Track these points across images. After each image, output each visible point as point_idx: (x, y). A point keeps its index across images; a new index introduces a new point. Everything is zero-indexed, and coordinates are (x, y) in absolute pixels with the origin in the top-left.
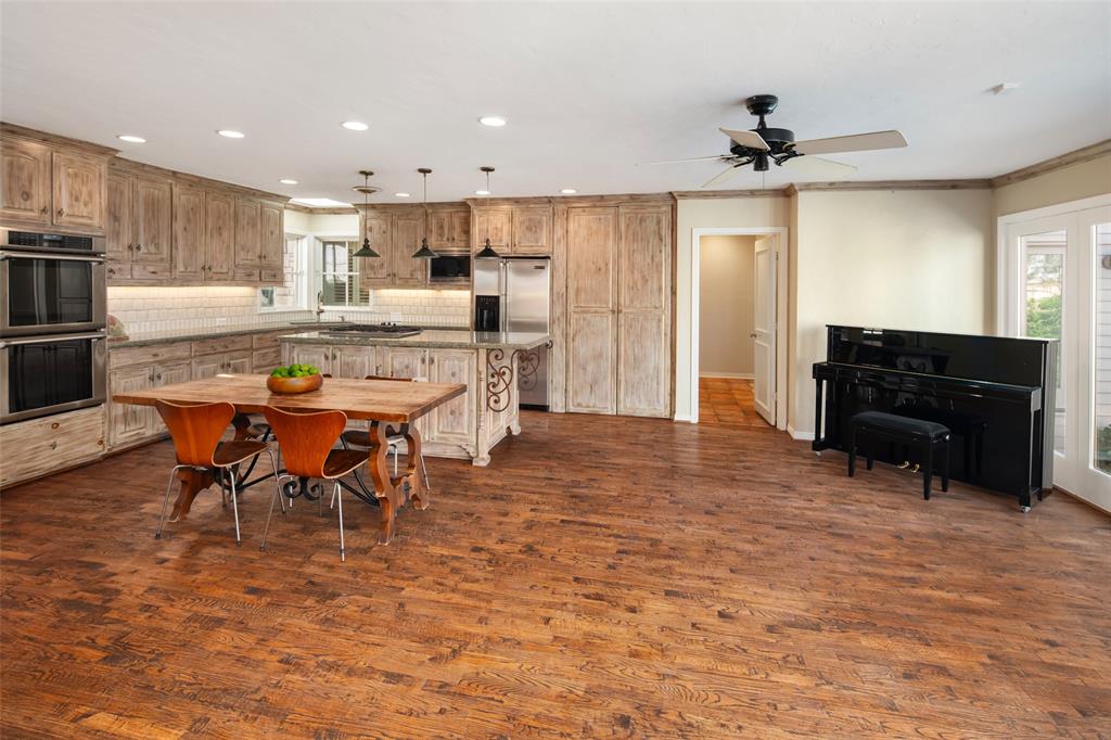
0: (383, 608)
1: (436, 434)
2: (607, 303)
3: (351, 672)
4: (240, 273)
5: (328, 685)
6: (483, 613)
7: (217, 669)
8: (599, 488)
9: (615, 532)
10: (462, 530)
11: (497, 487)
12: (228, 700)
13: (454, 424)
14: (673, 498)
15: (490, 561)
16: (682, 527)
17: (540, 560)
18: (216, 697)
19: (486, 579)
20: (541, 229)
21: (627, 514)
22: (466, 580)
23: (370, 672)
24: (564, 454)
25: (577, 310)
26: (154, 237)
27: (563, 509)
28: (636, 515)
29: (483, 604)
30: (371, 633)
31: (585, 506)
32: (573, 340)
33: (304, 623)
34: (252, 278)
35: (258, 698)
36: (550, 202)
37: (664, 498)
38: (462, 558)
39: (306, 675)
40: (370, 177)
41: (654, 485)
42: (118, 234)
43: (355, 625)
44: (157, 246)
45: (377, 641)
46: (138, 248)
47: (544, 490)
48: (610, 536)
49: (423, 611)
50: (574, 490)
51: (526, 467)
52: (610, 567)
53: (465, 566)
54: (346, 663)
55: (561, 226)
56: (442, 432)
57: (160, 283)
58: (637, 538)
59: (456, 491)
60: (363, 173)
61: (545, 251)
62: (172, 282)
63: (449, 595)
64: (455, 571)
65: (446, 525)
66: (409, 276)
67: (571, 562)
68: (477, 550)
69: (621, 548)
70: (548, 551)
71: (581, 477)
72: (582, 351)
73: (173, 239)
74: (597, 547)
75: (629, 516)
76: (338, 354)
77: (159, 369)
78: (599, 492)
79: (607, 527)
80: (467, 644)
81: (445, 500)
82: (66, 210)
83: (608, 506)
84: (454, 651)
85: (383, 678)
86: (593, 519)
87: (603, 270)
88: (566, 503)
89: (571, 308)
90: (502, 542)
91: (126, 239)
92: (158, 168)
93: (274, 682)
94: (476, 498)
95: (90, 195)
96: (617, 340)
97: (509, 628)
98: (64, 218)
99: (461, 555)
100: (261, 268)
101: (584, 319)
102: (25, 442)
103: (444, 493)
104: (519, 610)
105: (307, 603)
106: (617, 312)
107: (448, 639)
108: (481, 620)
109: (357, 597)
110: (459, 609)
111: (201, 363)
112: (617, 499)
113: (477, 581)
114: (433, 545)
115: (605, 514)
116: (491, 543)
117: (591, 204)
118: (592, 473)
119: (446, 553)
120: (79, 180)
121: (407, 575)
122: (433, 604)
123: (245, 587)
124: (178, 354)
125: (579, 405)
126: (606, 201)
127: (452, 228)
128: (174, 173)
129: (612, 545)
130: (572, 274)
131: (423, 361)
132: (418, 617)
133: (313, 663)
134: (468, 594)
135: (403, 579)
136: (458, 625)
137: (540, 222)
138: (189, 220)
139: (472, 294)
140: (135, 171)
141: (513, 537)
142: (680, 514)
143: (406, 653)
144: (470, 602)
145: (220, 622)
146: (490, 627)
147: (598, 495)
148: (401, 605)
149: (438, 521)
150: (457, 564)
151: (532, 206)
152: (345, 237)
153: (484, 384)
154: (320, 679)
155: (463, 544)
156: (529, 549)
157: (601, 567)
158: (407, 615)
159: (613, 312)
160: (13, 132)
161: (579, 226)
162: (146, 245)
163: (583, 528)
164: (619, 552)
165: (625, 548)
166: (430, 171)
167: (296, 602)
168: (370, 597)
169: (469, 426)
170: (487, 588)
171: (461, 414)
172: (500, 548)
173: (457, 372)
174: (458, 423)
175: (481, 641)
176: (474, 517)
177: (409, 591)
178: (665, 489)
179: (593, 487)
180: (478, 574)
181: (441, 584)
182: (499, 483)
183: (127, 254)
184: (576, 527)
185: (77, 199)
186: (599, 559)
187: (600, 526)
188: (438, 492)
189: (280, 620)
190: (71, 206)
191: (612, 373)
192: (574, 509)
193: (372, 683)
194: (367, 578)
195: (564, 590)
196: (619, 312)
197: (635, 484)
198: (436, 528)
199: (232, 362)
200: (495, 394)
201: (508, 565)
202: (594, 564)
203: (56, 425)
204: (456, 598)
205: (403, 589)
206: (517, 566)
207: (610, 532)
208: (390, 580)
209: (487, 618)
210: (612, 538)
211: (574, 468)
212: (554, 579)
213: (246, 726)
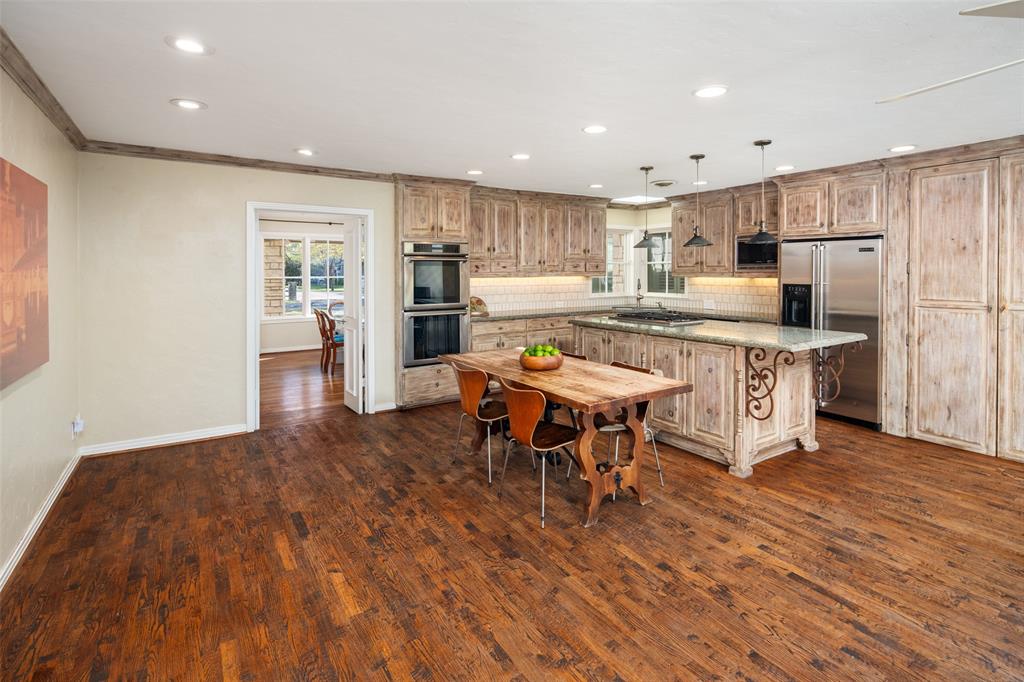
0: (541, 585)
1: (693, 430)
2: (977, 294)
3: (475, 630)
4: (568, 266)
5: (455, 631)
6: (618, 638)
7: (408, 576)
8: (881, 551)
9: (862, 620)
10: (664, 540)
11: (738, 506)
12: (396, 603)
13: (712, 424)
14: (1013, 611)
15: (667, 585)
16: (997, 662)
17: (726, 610)
18: (393, 597)
19: (649, 602)
20: (870, 201)
21: (902, 603)
22: (628, 594)
23: (486, 637)
24: (859, 491)
25: (924, 303)
26: (504, 242)
27: (805, 560)
28: (916, 609)
29: (625, 628)
30: (515, 603)
31: (840, 568)
32: (919, 344)
33: (479, 569)
34: (579, 269)
35: (411, 613)
36: (882, 166)
37: (995, 606)
38: (643, 569)
39: (448, 613)
40: (650, 172)
41: (988, 578)
42: (481, 240)
43: (509, 590)
44: (507, 247)
45: (514, 613)
46: (494, 250)
47: (798, 529)
48: (848, 622)
49: (569, 605)
50: (840, 542)
51: (793, 492)
52: (815, 663)
53: (638, 579)
54: (480, 619)
55: (900, 196)
56: (699, 430)
57: (509, 275)
58: (893, 644)
59: (690, 496)
60: (642, 169)
61: (875, 229)
62: (517, 274)
63: (603, 602)
64: (626, 580)
65: (654, 528)
66: (716, 264)
67: (763, 631)
68: (664, 567)
69: (855, 645)
70: (743, 602)
71: (863, 529)
72: (934, 359)
73: (518, 241)
74: (816, 629)
75: (902, 608)
76: (612, 338)
77: (504, 339)
78: (877, 556)
79: (854, 608)
80: (580, 661)
81: (670, 502)
82: (445, 227)
83: (878, 579)
84: (564, 661)
85: (492, 650)
86: (840, 589)
87: (970, 247)
88: (814, 554)
89: (916, 300)
90: (697, 569)
91: (487, 244)
92: (507, 190)
93: (428, 606)
94: (705, 512)
95: (459, 215)
96: (997, 349)
97: (632, 669)
98: (444, 233)
99: (644, 565)
100: (586, 261)
101: (936, 316)
102: (422, 379)
103: (676, 495)
104: (657, 654)
105: (493, 553)
106: (995, 309)
107: (568, 645)
108: (612, 645)
109: (529, 565)
110: (600, 620)
111: (534, 336)
112: (899, 577)
113: (638, 600)
114: (625, 543)
115: (865, 589)
116: (684, 568)
117: (949, 159)
118: (884, 528)
119: (631, 557)
120: (452, 206)
121: (581, 563)
122: (581, 602)
123: (468, 521)
124: (517, 328)
125: (928, 431)
126: (974, 151)
127: (759, 211)
128: (518, 192)
129: (842, 635)
130: (916, 256)
131: (681, 353)
132: (560, 608)
133: (459, 605)
134: (621, 611)
135: (575, 565)
136: (587, 636)
137: (868, 193)
138: (529, 226)
139: (779, 282)
140: (492, 194)
141: (714, 570)
142: (1007, 641)
143: (526, 638)
144: (615, 619)
145: (436, 540)
146: (614, 655)
147: (873, 561)
148: (556, 590)
149: (648, 521)
150: (632, 573)
151: (856, 174)
152: (664, 229)
153: (742, 386)
154: (453, 622)
155: (655, 555)
156: (723, 592)
157: (801, 656)
158: (553, 601)
159: (989, 309)
160: (416, 180)
161: (929, 191)
162: (500, 247)
163: (815, 595)
164: (846, 650)
165: (863, 649)
166: (702, 157)
167: (487, 550)
168: (539, 570)
169: (727, 428)
170: (644, 614)
171: (718, 414)
172: (690, 576)
173: (714, 367)
174: (714, 423)
175: (594, 666)
176: (687, 530)
177: (573, 581)
178: (1006, 590)
179: (873, 546)
180: (645, 594)
181: (603, 587)
182: (743, 502)
183: (486, 254)
184: (806, 590)
185: (451, 219)
186: (806, 645)
187: (843, 602)
188: (672, 489)
189: (468, 558)
190: (448, 224)
191: (988, 395)
192: (820, 566)
193: (482, 649)
194: (548, 551)
195: (728, 660)
196: (1001, 309)
197: (951, 564)
198: (641, 528)
199: (557, 337)
200: (756, 399)
201: (684, 598)
202: (794, 648)
203: (439, 371)
204: (606, 608)
205: (568, 575)
206: (693, 604)
207: (853, 616)
208: (564, 561)
209: (618, 645)
210: (850, 626)
211: (864, 513)
212: (725, 641)
213: (389, 630)
